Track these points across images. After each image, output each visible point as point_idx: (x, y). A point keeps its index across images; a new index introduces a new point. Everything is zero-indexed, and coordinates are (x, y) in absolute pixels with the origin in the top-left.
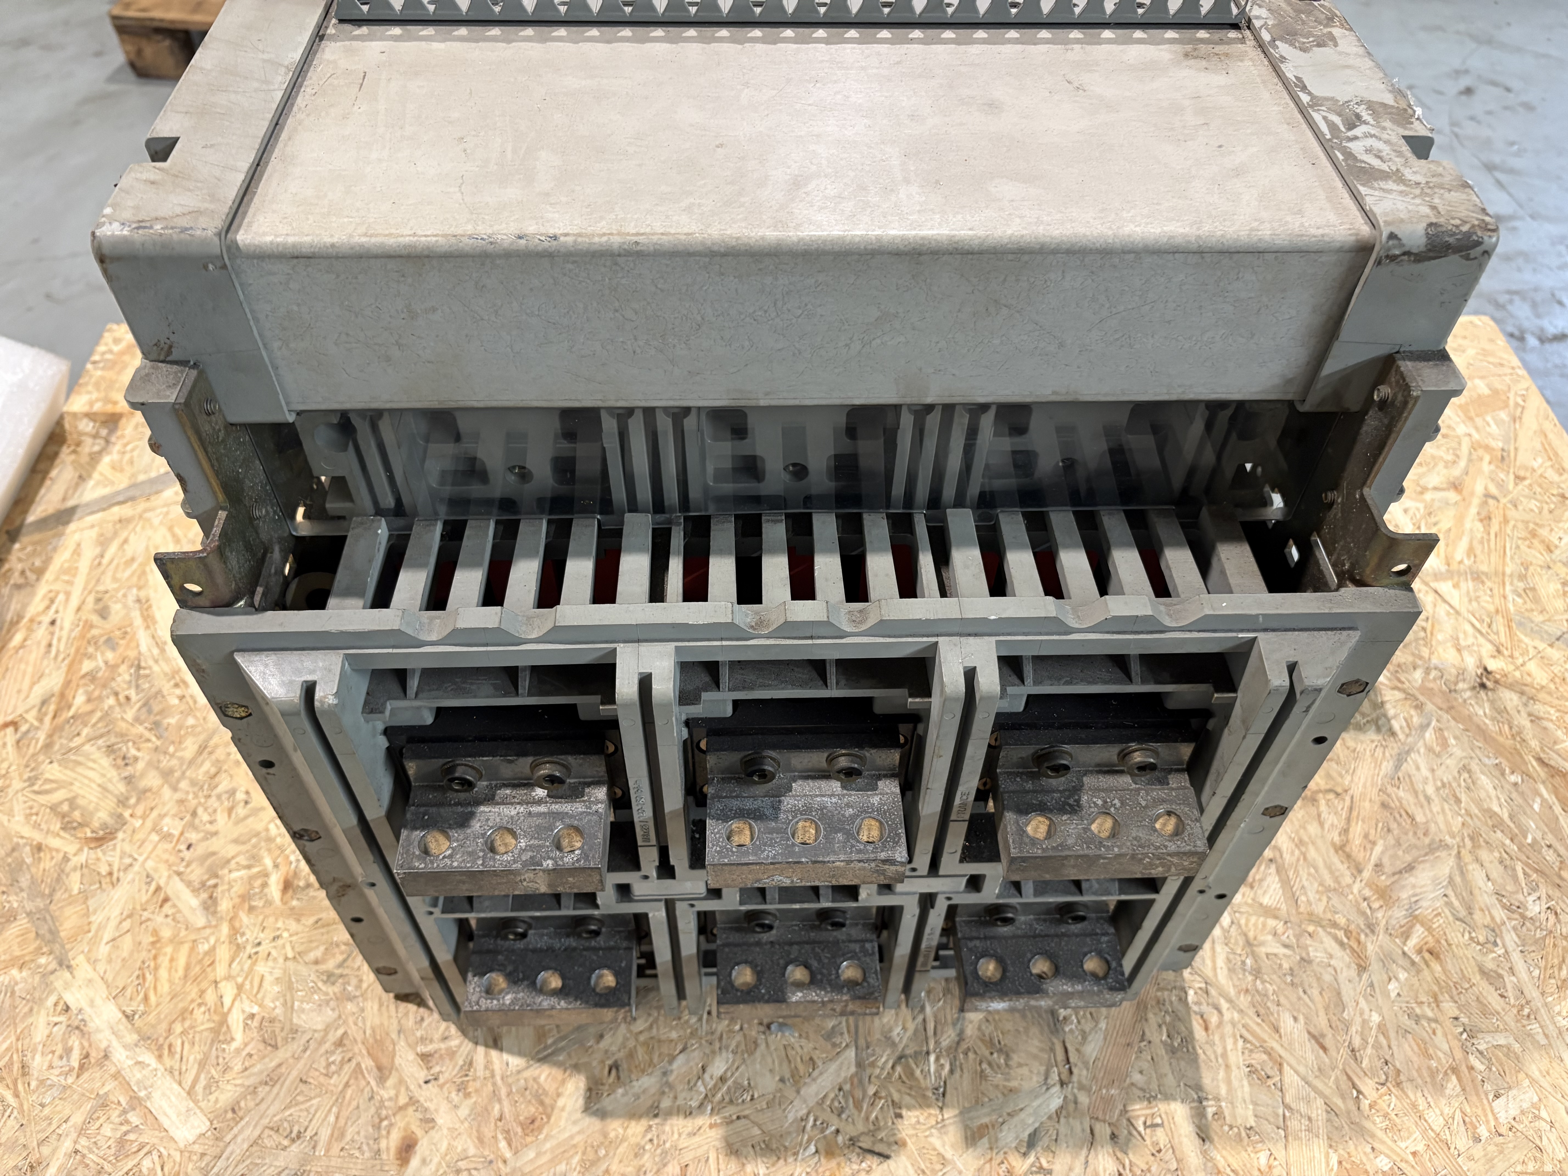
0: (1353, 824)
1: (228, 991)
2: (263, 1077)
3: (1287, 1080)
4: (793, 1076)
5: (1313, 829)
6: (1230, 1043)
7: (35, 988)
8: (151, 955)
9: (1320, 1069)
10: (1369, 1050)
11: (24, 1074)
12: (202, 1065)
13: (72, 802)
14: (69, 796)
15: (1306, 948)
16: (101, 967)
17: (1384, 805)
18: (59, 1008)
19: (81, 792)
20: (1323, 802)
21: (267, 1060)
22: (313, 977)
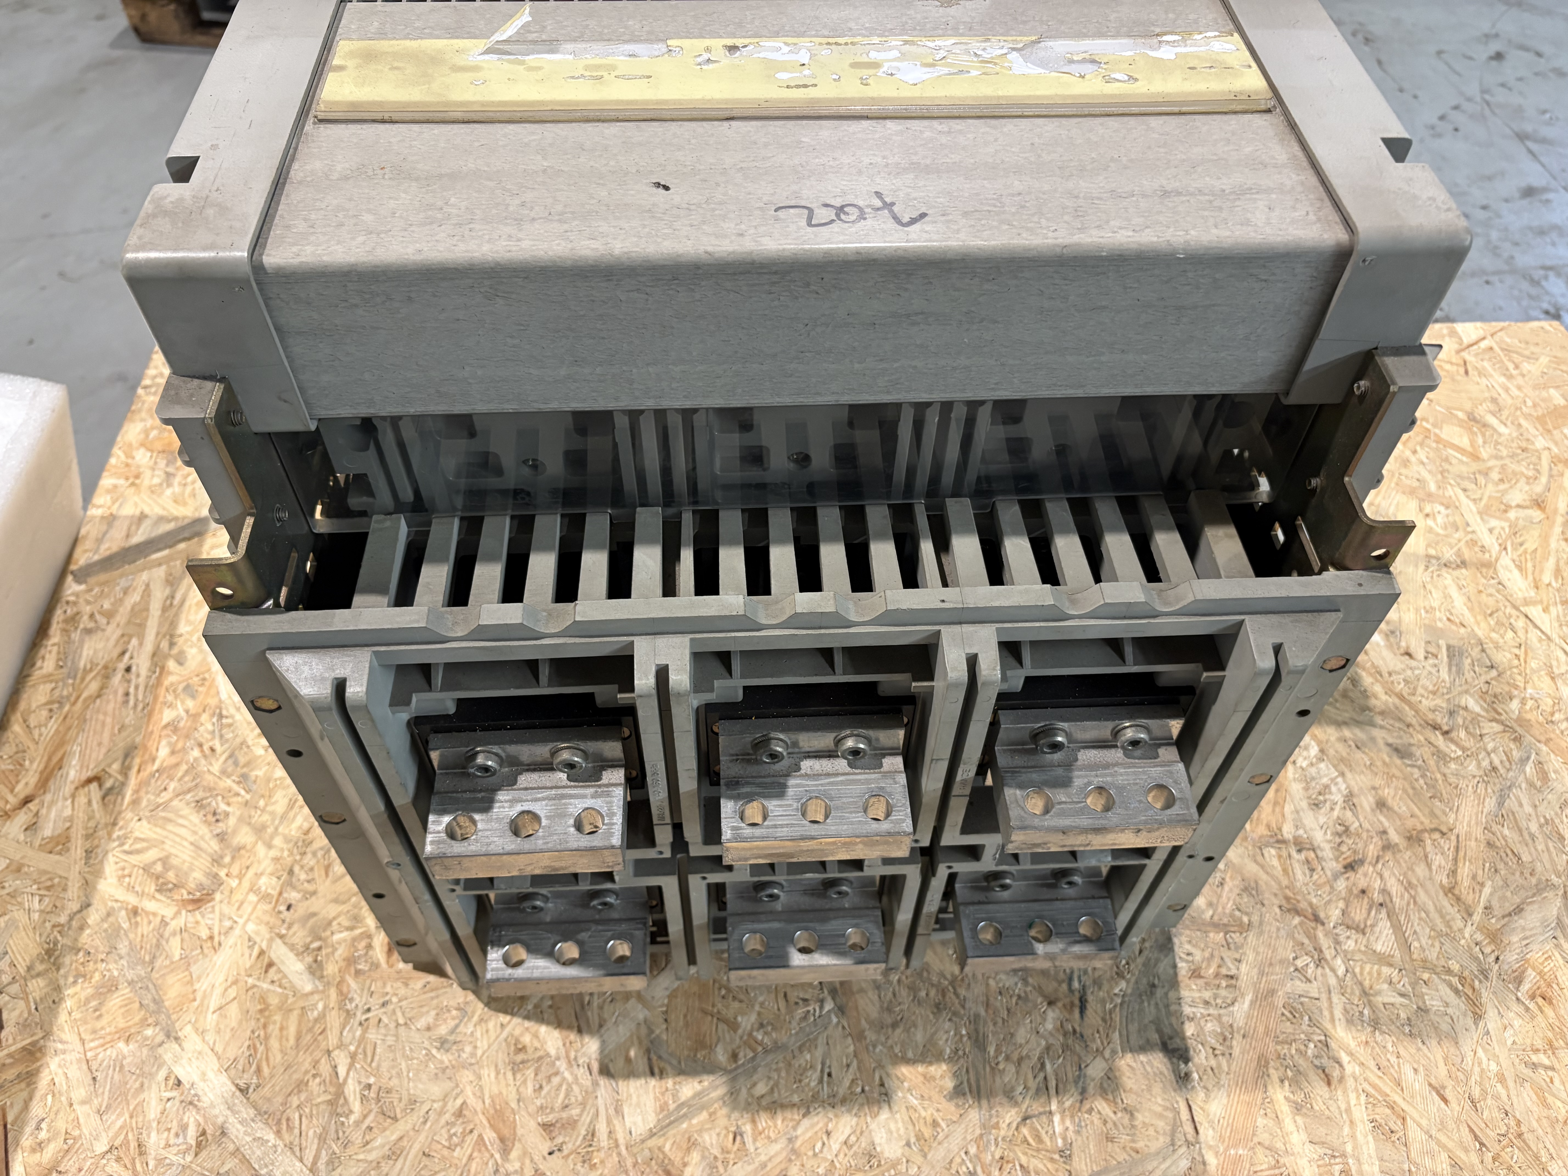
0: (1460, 865)
1: (342, 1062)
2: (386, 1150)
3: (1410, 1134)
4: (918, 1140)
5: (1421, 870)
6: (1353, 1096)
7: (143, 1062)
8: (261, 1024)
9: (1442, 1123)
10: (1489, 1101)
11: (141, 1154)
12: (322, 1139)
13: (165, 861)
14: (162, 855)
15: (1422, 996)
16: (210, 1037)
17: (1489, 844)
18: (171, 1082)
19: (173, 851)
20: (1428, 842)
21: (388, 1133)
22: (427, 1044)
